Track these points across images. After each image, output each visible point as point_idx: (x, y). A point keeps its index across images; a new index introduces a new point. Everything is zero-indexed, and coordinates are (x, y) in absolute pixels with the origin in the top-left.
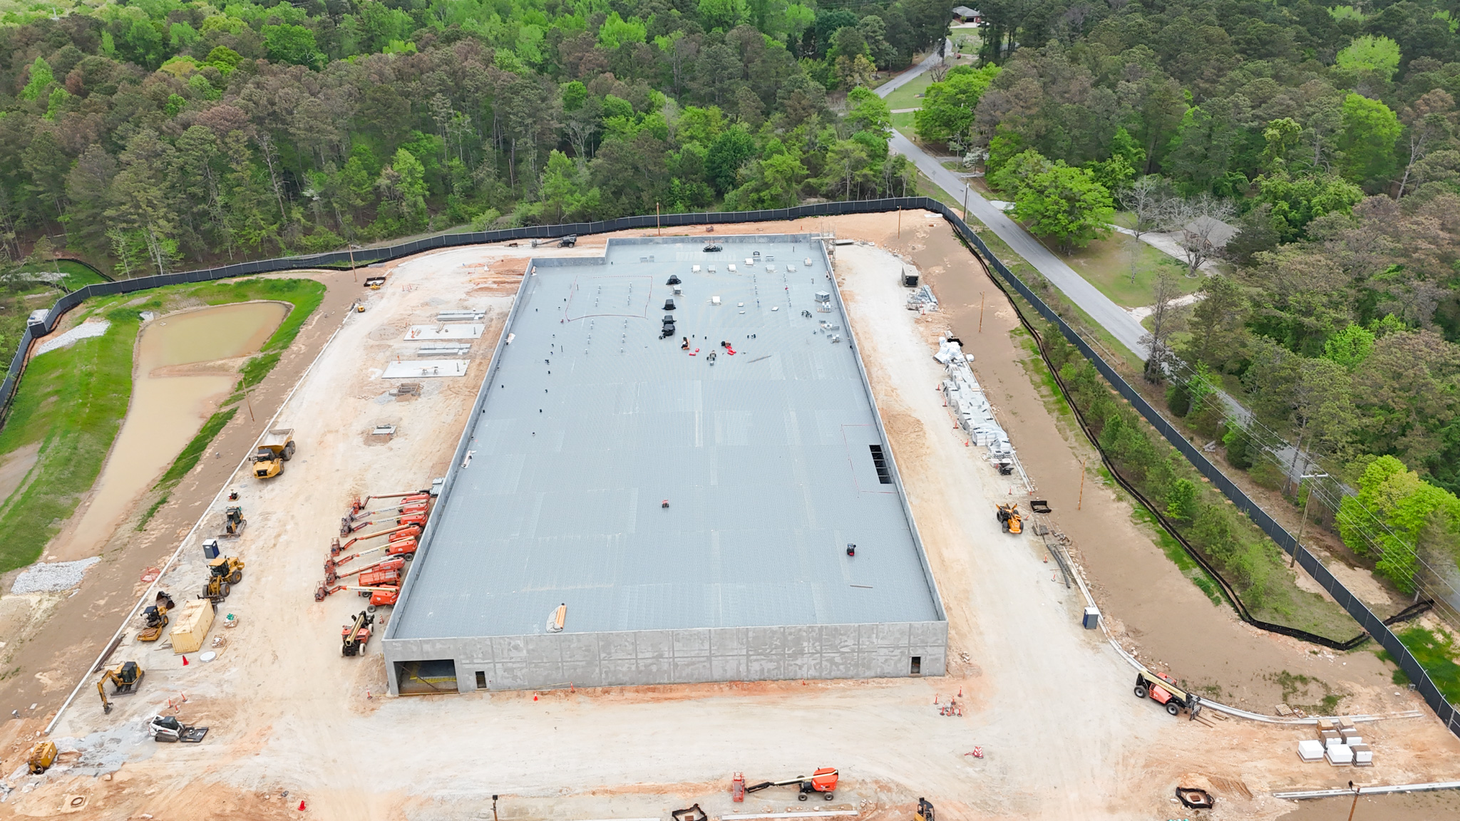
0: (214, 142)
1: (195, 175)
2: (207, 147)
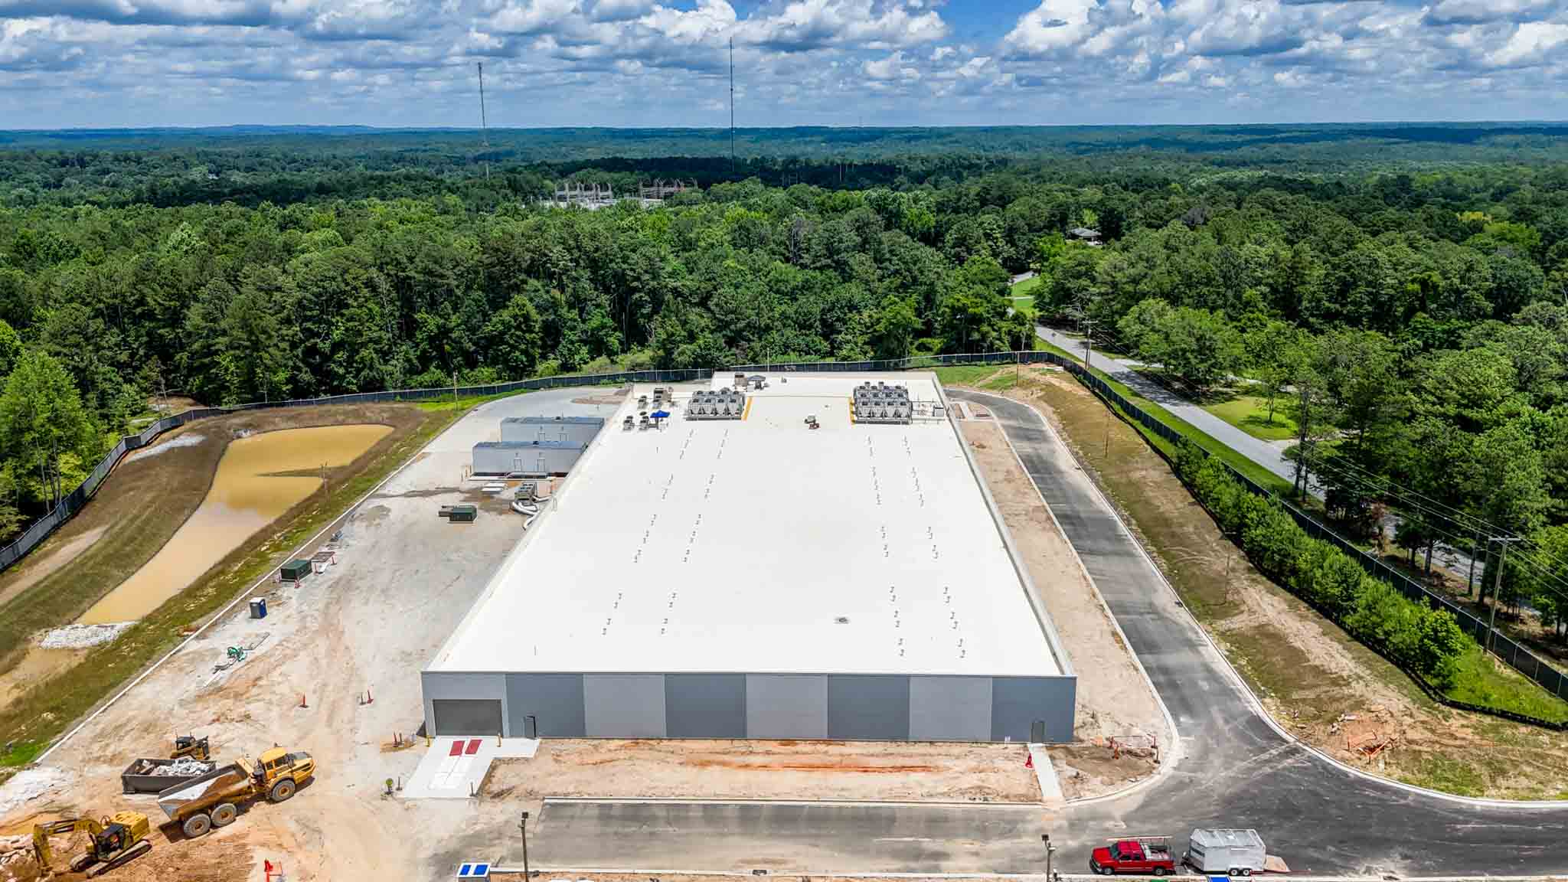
0: (334, 279)
1: (311, 310)
2: (326, 284)
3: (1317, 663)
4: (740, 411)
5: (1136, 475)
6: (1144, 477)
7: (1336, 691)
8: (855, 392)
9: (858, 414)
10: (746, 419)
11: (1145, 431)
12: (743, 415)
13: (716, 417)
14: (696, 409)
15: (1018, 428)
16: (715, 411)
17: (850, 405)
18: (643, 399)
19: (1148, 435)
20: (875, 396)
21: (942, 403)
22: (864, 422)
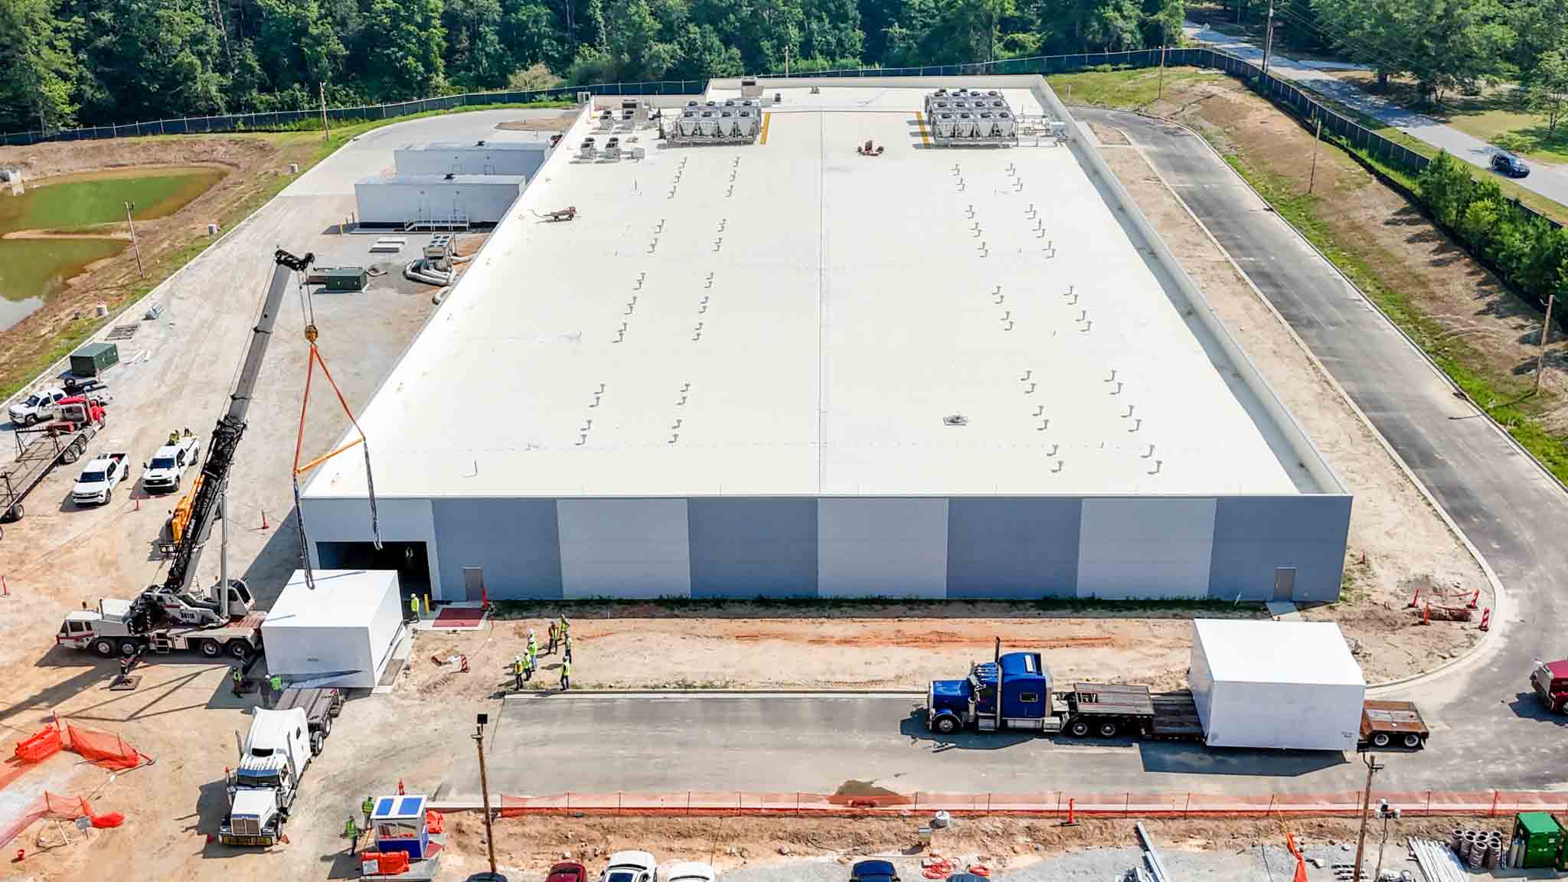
4: (753, 133)
5: (1362, 216)
6: (1372, 218)
8: (927, 102)
9: (933, 134)
10: (763, 142)
11: (1363, 154)
12: (759, 137)
13: (718, 139)
14: (689, 126)
15: (1168, 156)
16: (719, 133)
17: (921, 123)
18: (607, 115)
19: (1369, 161)
20: (959, 105)
21: (1059, 118)
22: (946, 146)
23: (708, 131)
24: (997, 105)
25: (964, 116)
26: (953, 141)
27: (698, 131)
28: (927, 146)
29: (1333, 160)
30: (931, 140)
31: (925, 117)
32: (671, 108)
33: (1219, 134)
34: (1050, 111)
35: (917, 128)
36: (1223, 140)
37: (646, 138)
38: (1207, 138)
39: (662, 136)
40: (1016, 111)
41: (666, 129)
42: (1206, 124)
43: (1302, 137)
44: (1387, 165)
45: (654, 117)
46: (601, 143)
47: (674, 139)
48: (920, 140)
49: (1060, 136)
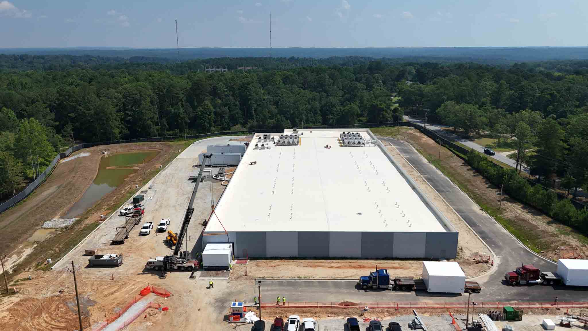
1: (128, 106)
2: (134, 96)
3: (543, 229)
4: (298, 142)
5: (453, 165)
6: (456, 165)
7: (553, 239)
8: (341, 135)
9: (343, 143)
10: (300, 145)
11: (452, 149)
12: (299, 144)
13: (289, 144)
14: (282, 141)
15: (402, 149)
16: (289, 142)
17: (339, 140)
18: (260, 138)
19: (454, 151)
20: (349, 136)
21: (374, 139)
22: (346, 146)
23: (286, 142)
24: (359, 136)
25: (351, 139)
26: (349, 145)
27: (284, 142)
28: (342, 146)
29: (444, 151)
30: (343, 144)
31: (340, 139)
32: (276, 136)
33: (415, 143)
34: (372, 138)
35: (339, 142)
36: (416, 145)
37: (270, 144)
38: (411, 144)
39: (274, 143)
40: (363, 138)
41: (275, 141)
42: (411, 141)
43: (437, 145)
44: (458, 152)
45: (272, 138)
46: (260, 145)
47: (278, 144)
48: (340, 144)
49: (375, 144)
